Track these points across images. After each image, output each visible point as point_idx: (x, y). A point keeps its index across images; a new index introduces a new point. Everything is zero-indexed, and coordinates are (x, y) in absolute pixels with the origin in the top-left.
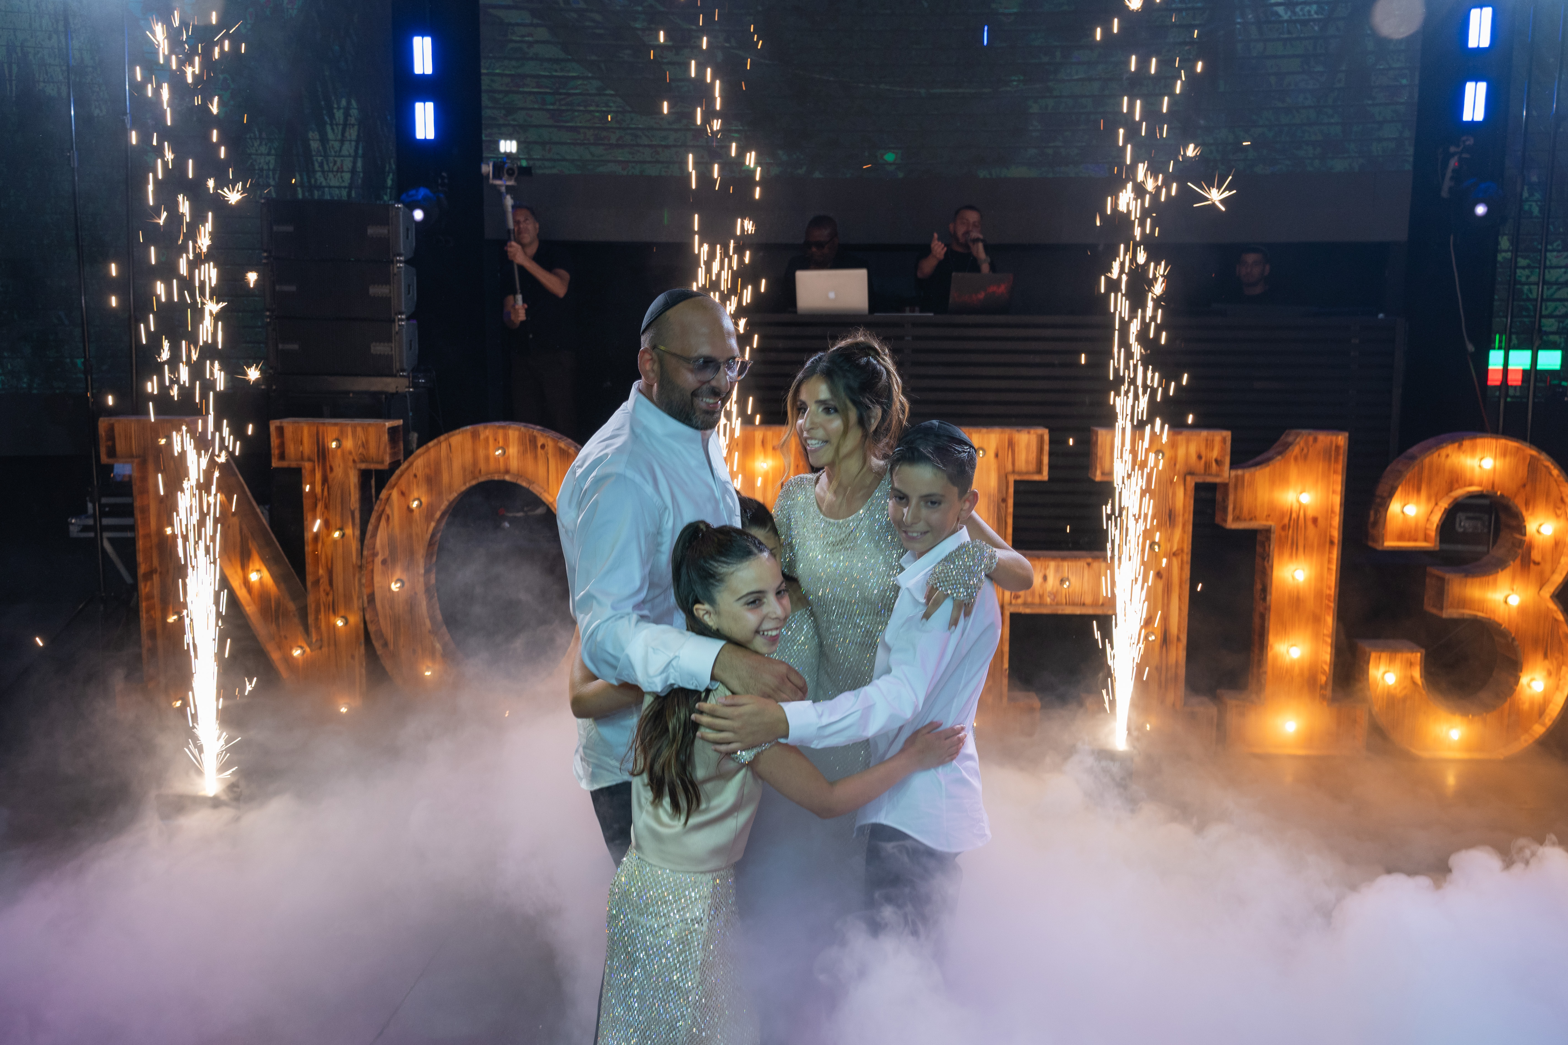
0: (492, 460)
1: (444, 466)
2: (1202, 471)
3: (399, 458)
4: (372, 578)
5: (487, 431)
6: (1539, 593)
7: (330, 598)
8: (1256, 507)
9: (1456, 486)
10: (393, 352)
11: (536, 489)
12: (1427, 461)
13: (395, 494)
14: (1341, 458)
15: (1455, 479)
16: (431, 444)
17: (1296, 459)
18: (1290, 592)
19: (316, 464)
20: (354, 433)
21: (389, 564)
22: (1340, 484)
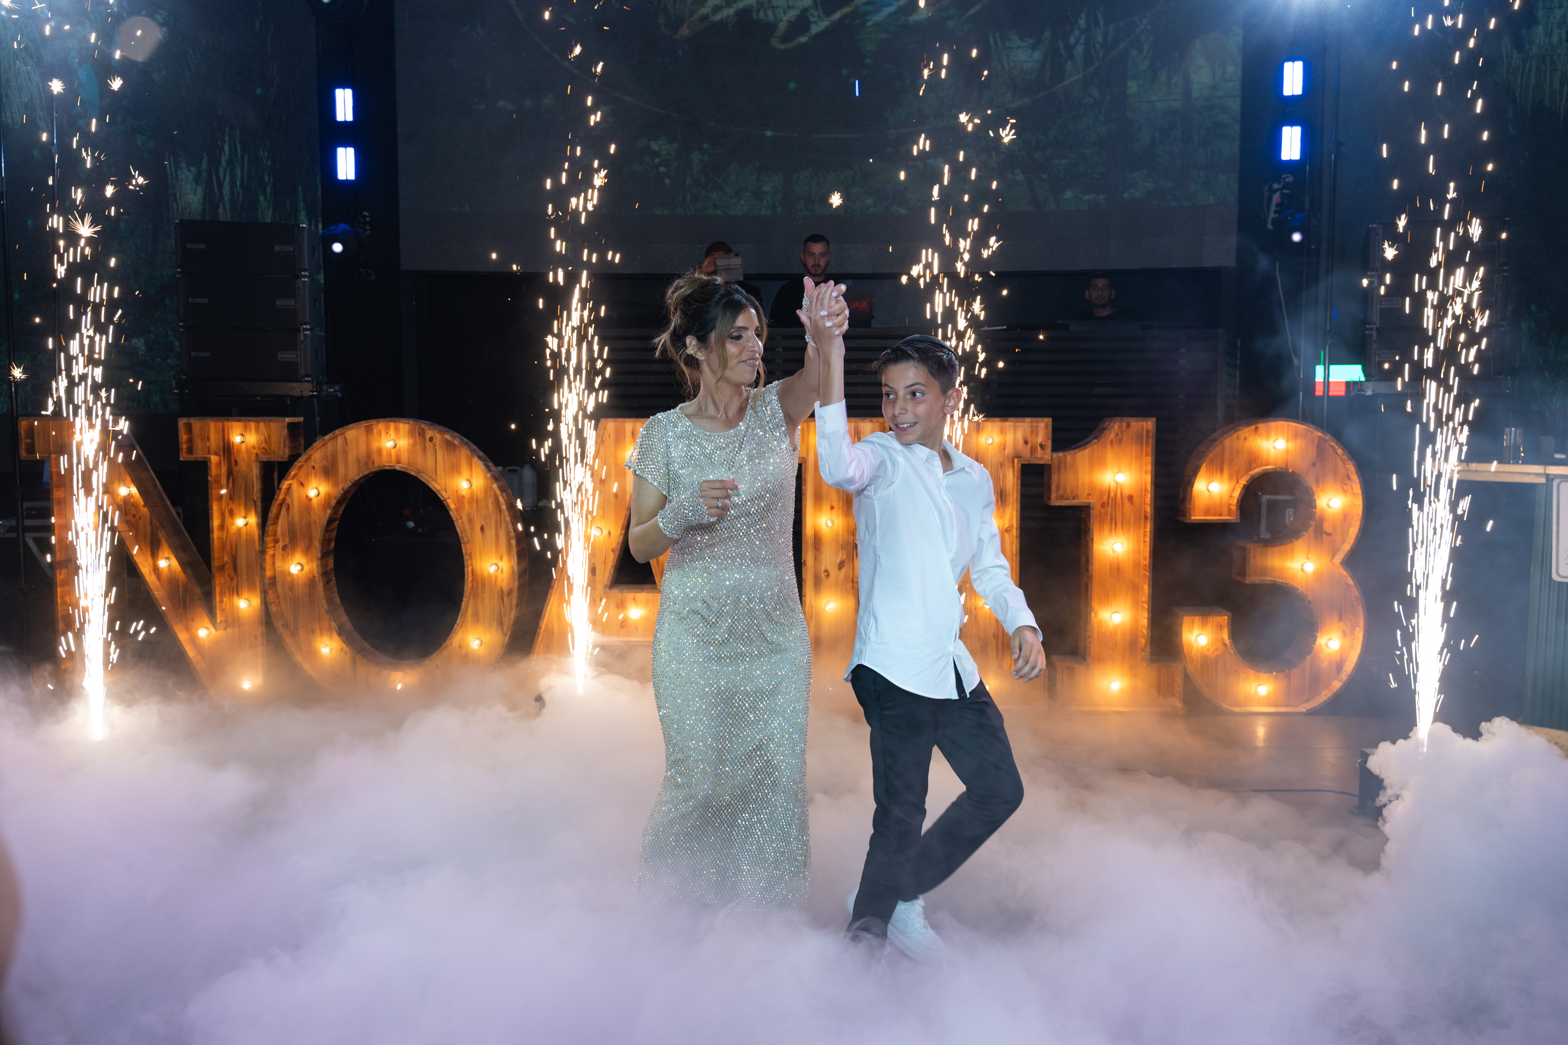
0: (384, 453)
1: (340, 458)
2: (1029, 455)
3: (298, 451)
4: (274, 563)
5: (380, 426)
6: (1331, 562)
7: (235, 582)
8: (1078, 487)
9: (1254, 465)
10: (299, 360)
11: (424, 478)
12: (1227, 442)
13: (294, 484)
14: (1150, 440)
15: (1253, 459)
16: (326, 437)
17: (1111, 442)
18: (1111, 564)
19: (222, 458)
20: (257, 429)
21: (288, 549)
22: (1150, 464)
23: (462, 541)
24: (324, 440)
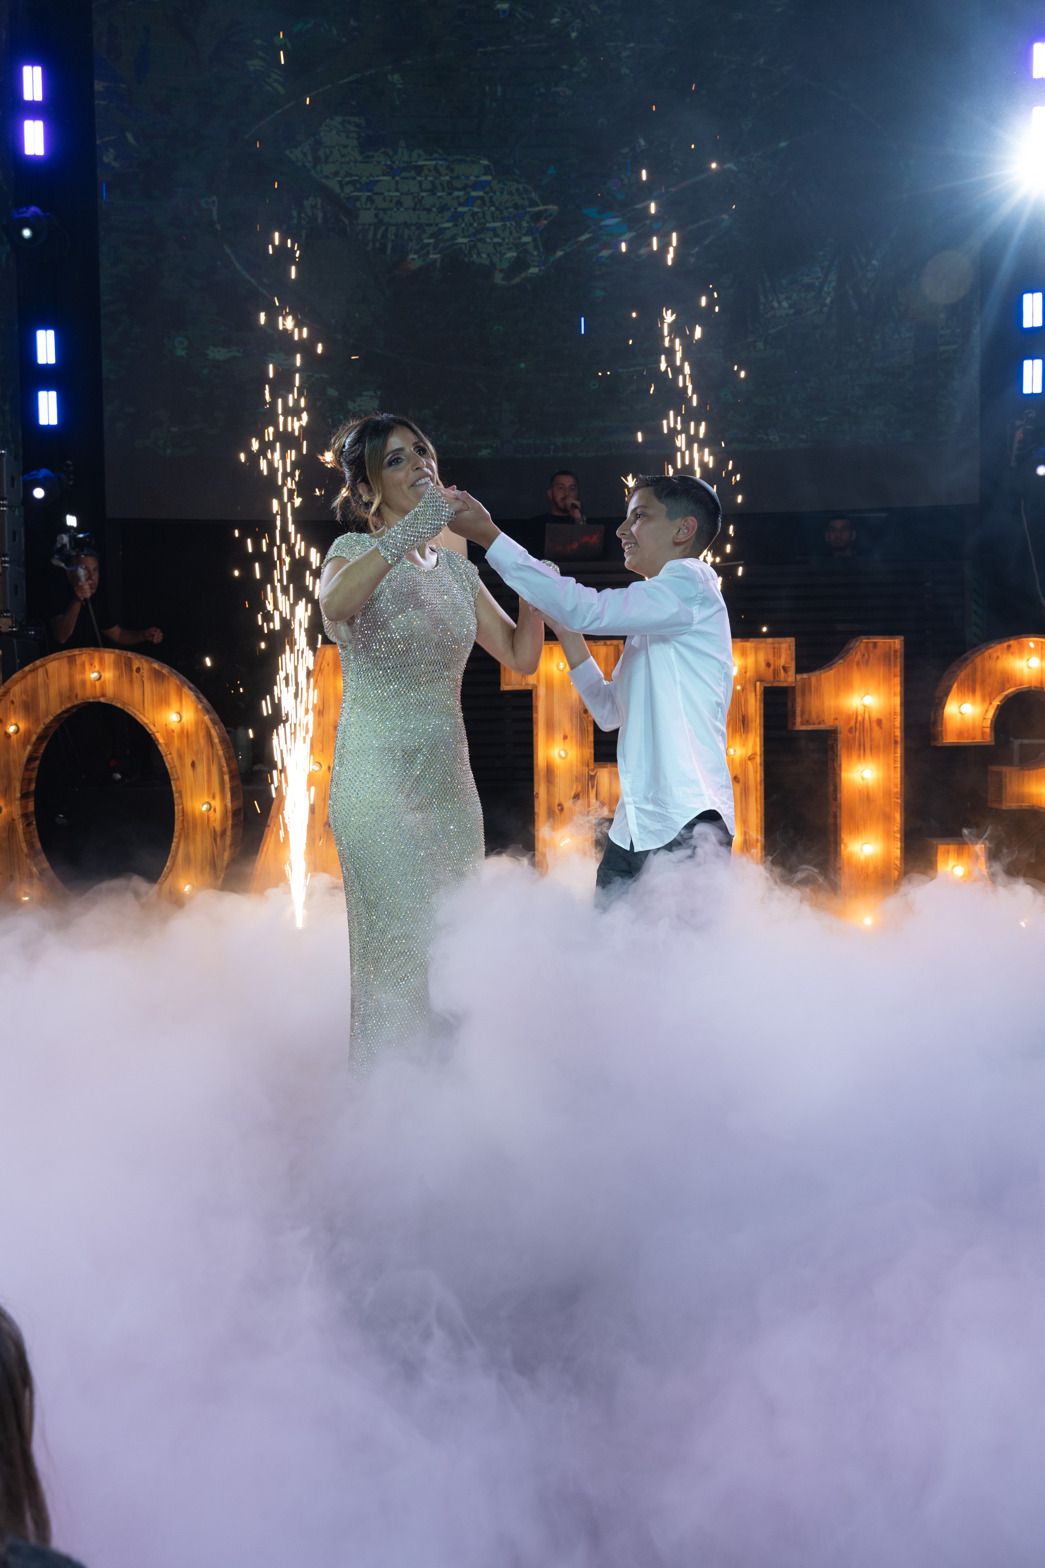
0: (88, 686)
1: (41, 692)
2: (772, 679)
5: (83, 656)
8: (823, 711)
9: (1008, 686)
11: (131, 710)
12: (979, 660)
14: (899, 660)
15: (1006, 679)
16: (26, 668)
17: (858, 664)
18: (860, 791)
22: (899, 685)
23: (171, 778)
24: (24, 671)
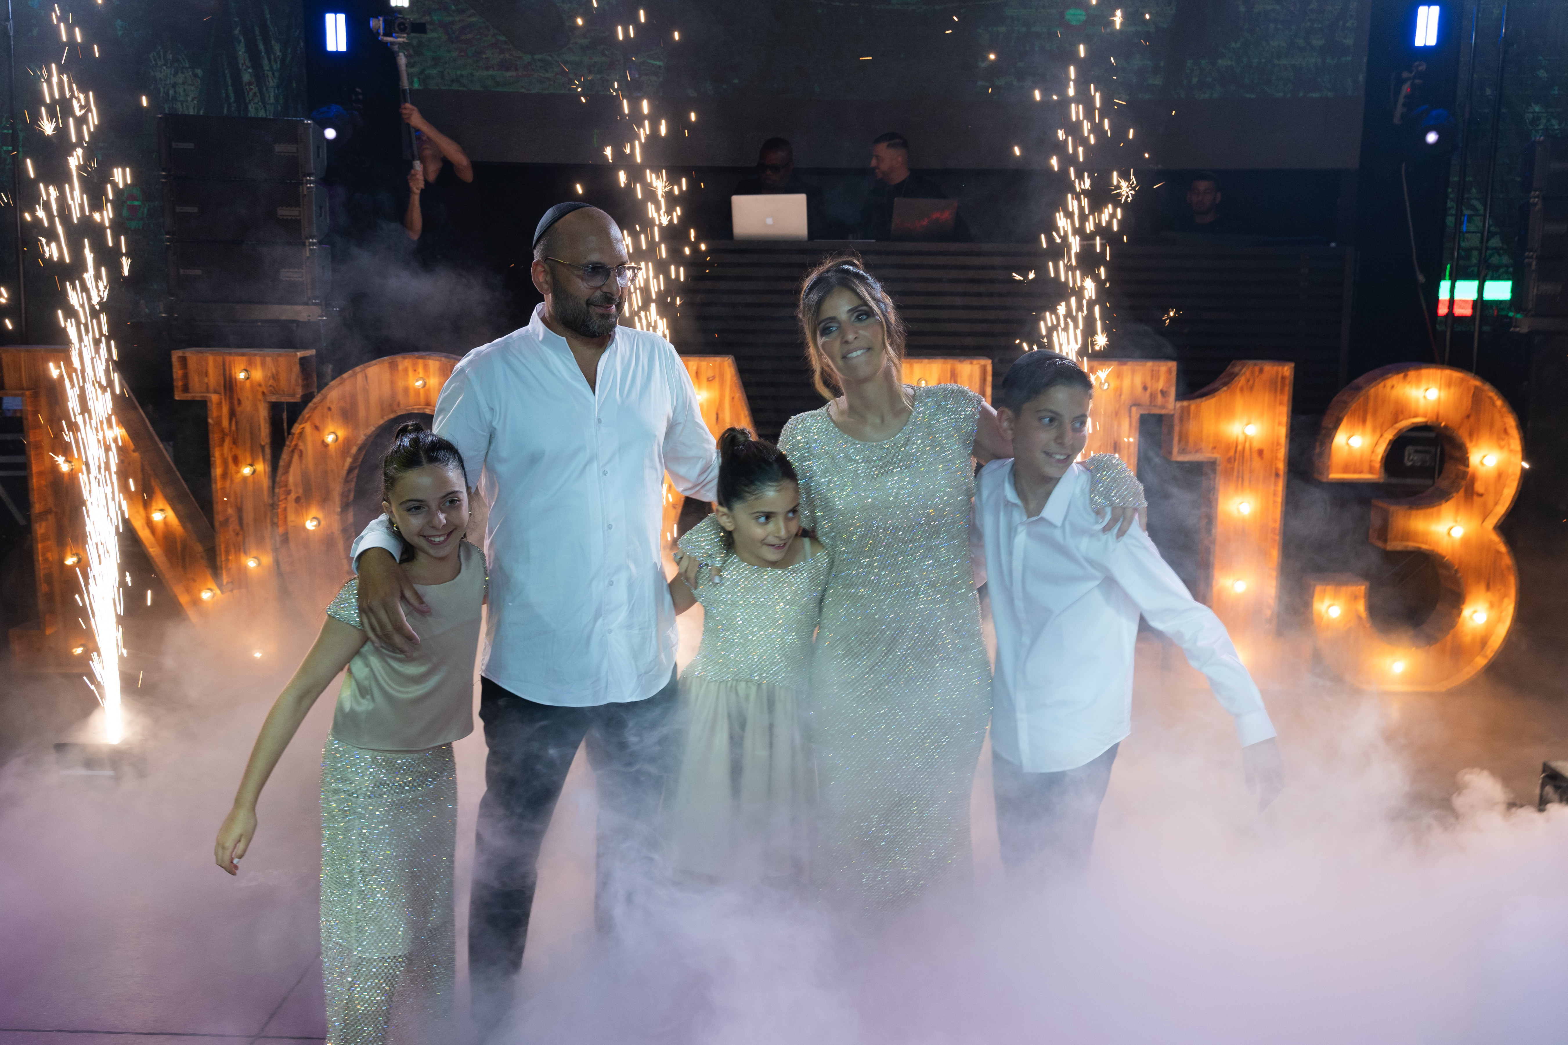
0: (412, 393)
1: (360, 398)
2: (1148, 402)
3: (313, 390)
4: (286, 517)
5: (404, 362)
6: (1481, 524)
7: (241, 538)
8: (1202, 438)
9: (1401, 417)
10: (304, 279)
12: (1372, 391)
13: (308, 427)
14: (1287, 388)
15: (1400, 410)
16: (345, 375)
17: (1242, 390)
18: (1235, 524)
19: (223, 397)
20: (263, 364)
21: (303, 501)
22: (1285, 415)
24: (342, 378)
